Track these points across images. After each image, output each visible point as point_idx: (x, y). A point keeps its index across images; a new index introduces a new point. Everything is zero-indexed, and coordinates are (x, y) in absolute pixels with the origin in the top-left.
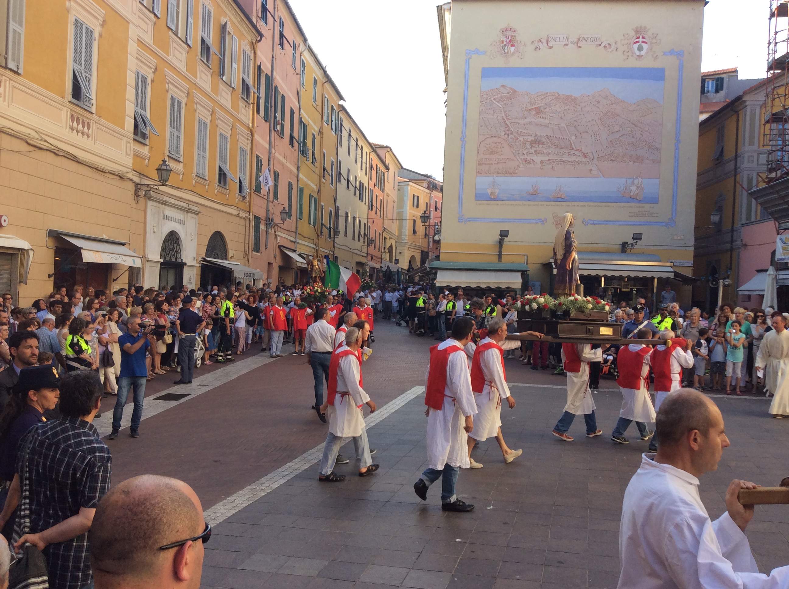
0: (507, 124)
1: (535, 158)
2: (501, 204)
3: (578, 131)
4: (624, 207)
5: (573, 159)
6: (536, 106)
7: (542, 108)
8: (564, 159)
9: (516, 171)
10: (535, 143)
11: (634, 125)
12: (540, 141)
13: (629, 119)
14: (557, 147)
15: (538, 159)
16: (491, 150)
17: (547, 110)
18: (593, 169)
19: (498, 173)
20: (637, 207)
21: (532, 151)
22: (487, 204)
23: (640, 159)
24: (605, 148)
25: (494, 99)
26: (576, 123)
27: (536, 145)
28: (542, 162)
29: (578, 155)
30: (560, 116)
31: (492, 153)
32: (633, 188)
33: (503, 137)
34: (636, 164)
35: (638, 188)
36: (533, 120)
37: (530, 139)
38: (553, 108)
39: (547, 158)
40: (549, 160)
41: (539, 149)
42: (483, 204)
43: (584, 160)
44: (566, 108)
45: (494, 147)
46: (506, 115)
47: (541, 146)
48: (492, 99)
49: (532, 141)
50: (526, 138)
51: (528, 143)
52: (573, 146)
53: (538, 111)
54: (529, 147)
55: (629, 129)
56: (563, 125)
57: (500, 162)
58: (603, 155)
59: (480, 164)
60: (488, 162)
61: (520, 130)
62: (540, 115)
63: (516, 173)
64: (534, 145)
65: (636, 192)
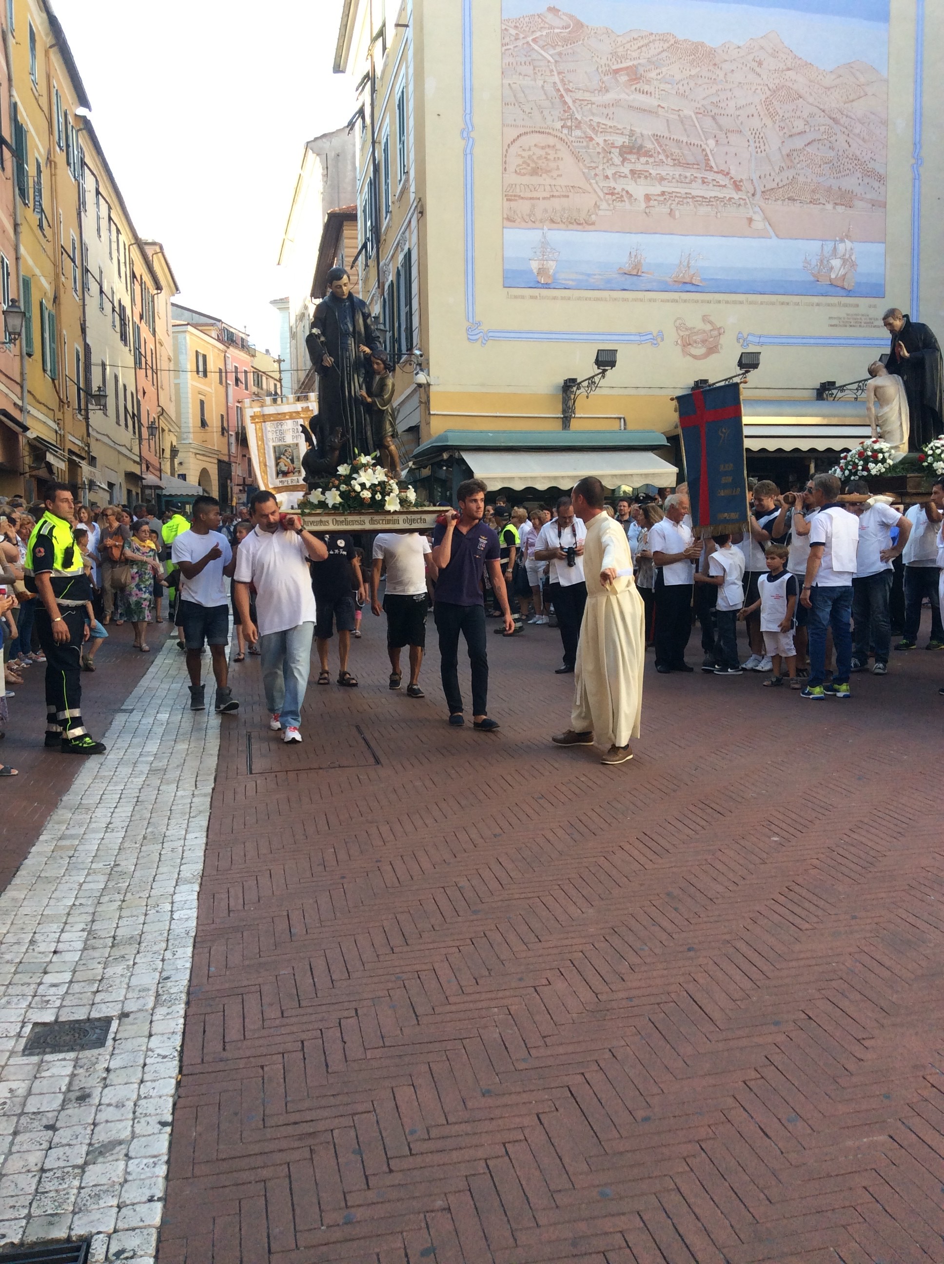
0: (565, 103)
1: (631, 187)
2: (563, 298)
3: (721, 130)
4: (818, 305)
5: (713, 194)
6: (629, 63)
7: (641, 70)
8: (695, 193)
9: (593, 217)
10: (630, 153)
11: (834, 119)
12: (641, 147)
13: (822, 107)
14: (677, 163)
15: (639, 190)
16: (532, 165)
17: (653, 75)
18: (755, 217)
19: (552, 221)
20: (845, 305)
21: (626, 170)
22: (532, 297)
23: (845, 199)
24: (777, 171)
25: (534, 40)
26: (715, 111)
27: (633, 158)
28: (648, 198)
29: (722, 183)
30: (681, 91)
31: (535, 172)
32: (836, 263)
33: (559, 134)
34: (840, 209)
35: (844, 261)
36: (623, 96)
37: (620, 140)
38: (664, 69)
39: (657, 189)
40: (663, 193)
41: (639, 167)
42: (523, 297)
43: (736, 197)
44: (693, 72)
45: (539, 158)
46: (562, 81)
47: (643, 160)
48: (530, 39)
49: (623, 146)
50: (611, 138)
51: (616, 151)
52: (713, 164)
53: (635, 76)
54: (617, 160)
55: (822, 129)
56: (688, 112)
57: (556, 194)
58: (774, 185)
59: (510, 197)
60: (529, 195)
61: (596, 119)
62: (638, 86)
63: (593, 224)
64: (628, 156)
65: (842, 272)
